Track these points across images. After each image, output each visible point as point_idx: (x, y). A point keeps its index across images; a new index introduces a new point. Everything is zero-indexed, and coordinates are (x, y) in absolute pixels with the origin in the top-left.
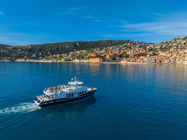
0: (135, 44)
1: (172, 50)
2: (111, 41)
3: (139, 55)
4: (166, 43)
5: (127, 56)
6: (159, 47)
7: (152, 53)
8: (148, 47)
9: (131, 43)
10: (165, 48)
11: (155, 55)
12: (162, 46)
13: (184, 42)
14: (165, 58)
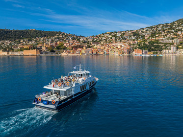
0: (67, 36)
1: (102, 43)
2: (40, 32)
3: (76, 47)
4: (97, 36)
5: (65, 48)
6: (91, 40)
7: (87, 45)
8: (81, 40)
9: (62, 35)
10: (96, 41)
11: (90, 47)
12: (94, 39)
13: (110, 36)
14: (100, 50)
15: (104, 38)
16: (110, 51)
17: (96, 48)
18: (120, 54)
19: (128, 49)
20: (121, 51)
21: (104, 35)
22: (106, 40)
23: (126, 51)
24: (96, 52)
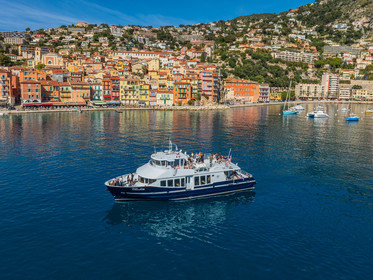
12: (31, 39)
13: (90, 35)
14: (65, 79)
15: (68, 38)
17: (41, 67)
18: (184, 101)
19: (215, 77)
20: (189, 87)
21: (70, 30)
22: (79, 44)
23: (210, 84)
24: (39, 88)
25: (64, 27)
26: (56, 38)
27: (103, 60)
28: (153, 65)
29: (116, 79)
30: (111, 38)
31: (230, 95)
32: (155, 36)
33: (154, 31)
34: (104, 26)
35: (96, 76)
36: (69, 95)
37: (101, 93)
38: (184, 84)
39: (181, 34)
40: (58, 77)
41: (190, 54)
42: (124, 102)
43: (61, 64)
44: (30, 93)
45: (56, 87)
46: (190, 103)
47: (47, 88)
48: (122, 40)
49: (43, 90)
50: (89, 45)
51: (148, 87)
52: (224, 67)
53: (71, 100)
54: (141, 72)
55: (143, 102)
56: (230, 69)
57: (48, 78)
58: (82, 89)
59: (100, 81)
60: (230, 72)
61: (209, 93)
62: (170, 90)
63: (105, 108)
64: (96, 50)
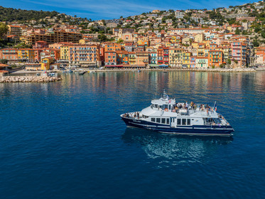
6: (114, 25)
10: (128, 27)
12: (122, 24)
13: (160, 19)
14: (133, 50)
15: (145, 21)
16: (171, 52)
17: (121, 41)
18: (216, 65)
19: (244, 46)
20: (220, 54)
21: (147, 15)
22: (152, 25)
23: (239, 51)
24: (115, 56)
25: (144, 14)
26: (138, 22)
27: (163, 36)
28: (199, 38)
29: (166, 49)
30: (174, 20)
31: (259, 60)
32: (208, 16)
33: (207, 13)
34: (171, 11)
35: (155, 47)
36: (134, 60)
37: (157, 59)
38: (216, 52)
39: (229, 13)
40: (129, 48)
41: (230, 28)
42: (171, 65)
43: (134, 39)
44: (109, 59)
45: (126, 55)
46: (221, 67)
47: (120, 56)
48: (182, 20)
49: (118, 57)
50: (159, 25)
51: (189, 54)
52: (256, 37)
53: (136, 63)
54: (189, 43)
55: (186, 65)
56: (262, 39)
57: (122, 49)
58: (143, 56)
59: (156, 50)
60: (262, 41)
61: (238, 59)
62: (207, 57)
63: (157, 69)
64: (163, 28)
